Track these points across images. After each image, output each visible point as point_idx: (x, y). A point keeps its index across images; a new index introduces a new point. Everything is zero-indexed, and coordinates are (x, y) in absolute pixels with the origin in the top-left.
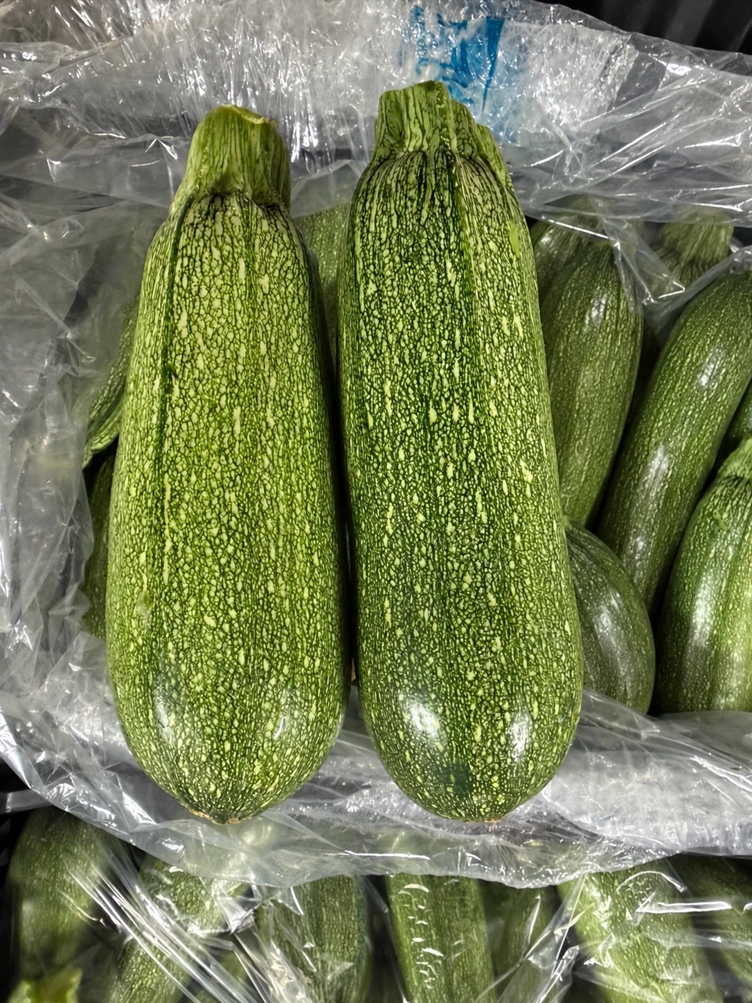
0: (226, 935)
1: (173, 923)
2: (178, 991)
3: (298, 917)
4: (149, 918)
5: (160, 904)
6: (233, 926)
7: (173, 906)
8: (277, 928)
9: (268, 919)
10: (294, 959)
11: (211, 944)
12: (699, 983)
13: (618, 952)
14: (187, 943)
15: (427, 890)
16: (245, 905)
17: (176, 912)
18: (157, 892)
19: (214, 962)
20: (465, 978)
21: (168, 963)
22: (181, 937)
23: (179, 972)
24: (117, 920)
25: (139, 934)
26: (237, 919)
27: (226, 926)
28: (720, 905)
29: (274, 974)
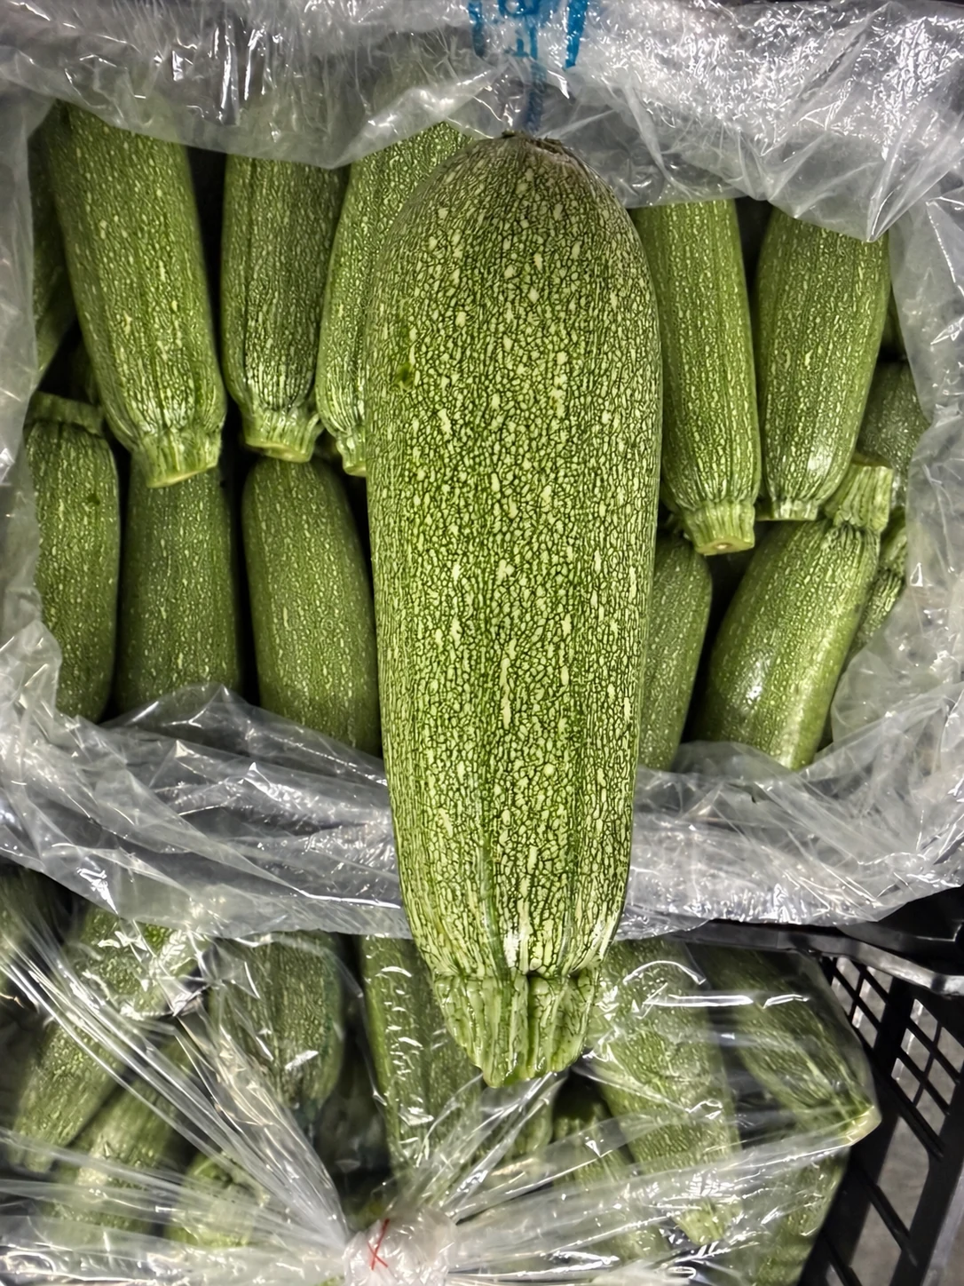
0: (168, 1019)
1: (103, 1003)
2: (111, 1079)
3: (254, 1000)
4: (74, 999)
5: (87, 982)
6: (175, 1010)
7: (103, 986)
8: (228, 1010)
9: (218, 1002)
10: (249, 1049)
11: (148, 1027)
12: (707, 1080)
13: (621, 1047)
14: (119, 1025)
15: (409, 975)
16: (191, 985)
17: (107, 991)
18: (84, 968)
19: (151, 1048)
20: (446, 1070)
21: (97, 1048)
22: (113, 1021)
23: (110, 1058)
24: (34, 998)
25: (62, 1015)
26: (180, 1000)
27: (167, 1008)
28: (742, 999)
29: (222, 1061)
